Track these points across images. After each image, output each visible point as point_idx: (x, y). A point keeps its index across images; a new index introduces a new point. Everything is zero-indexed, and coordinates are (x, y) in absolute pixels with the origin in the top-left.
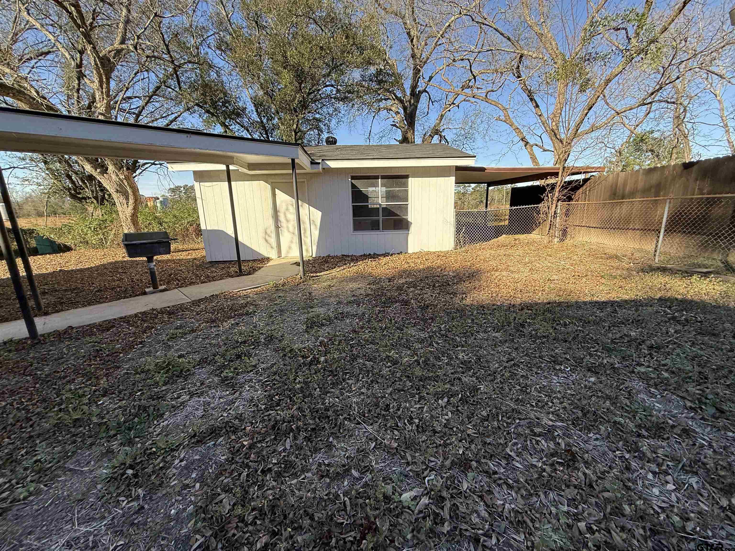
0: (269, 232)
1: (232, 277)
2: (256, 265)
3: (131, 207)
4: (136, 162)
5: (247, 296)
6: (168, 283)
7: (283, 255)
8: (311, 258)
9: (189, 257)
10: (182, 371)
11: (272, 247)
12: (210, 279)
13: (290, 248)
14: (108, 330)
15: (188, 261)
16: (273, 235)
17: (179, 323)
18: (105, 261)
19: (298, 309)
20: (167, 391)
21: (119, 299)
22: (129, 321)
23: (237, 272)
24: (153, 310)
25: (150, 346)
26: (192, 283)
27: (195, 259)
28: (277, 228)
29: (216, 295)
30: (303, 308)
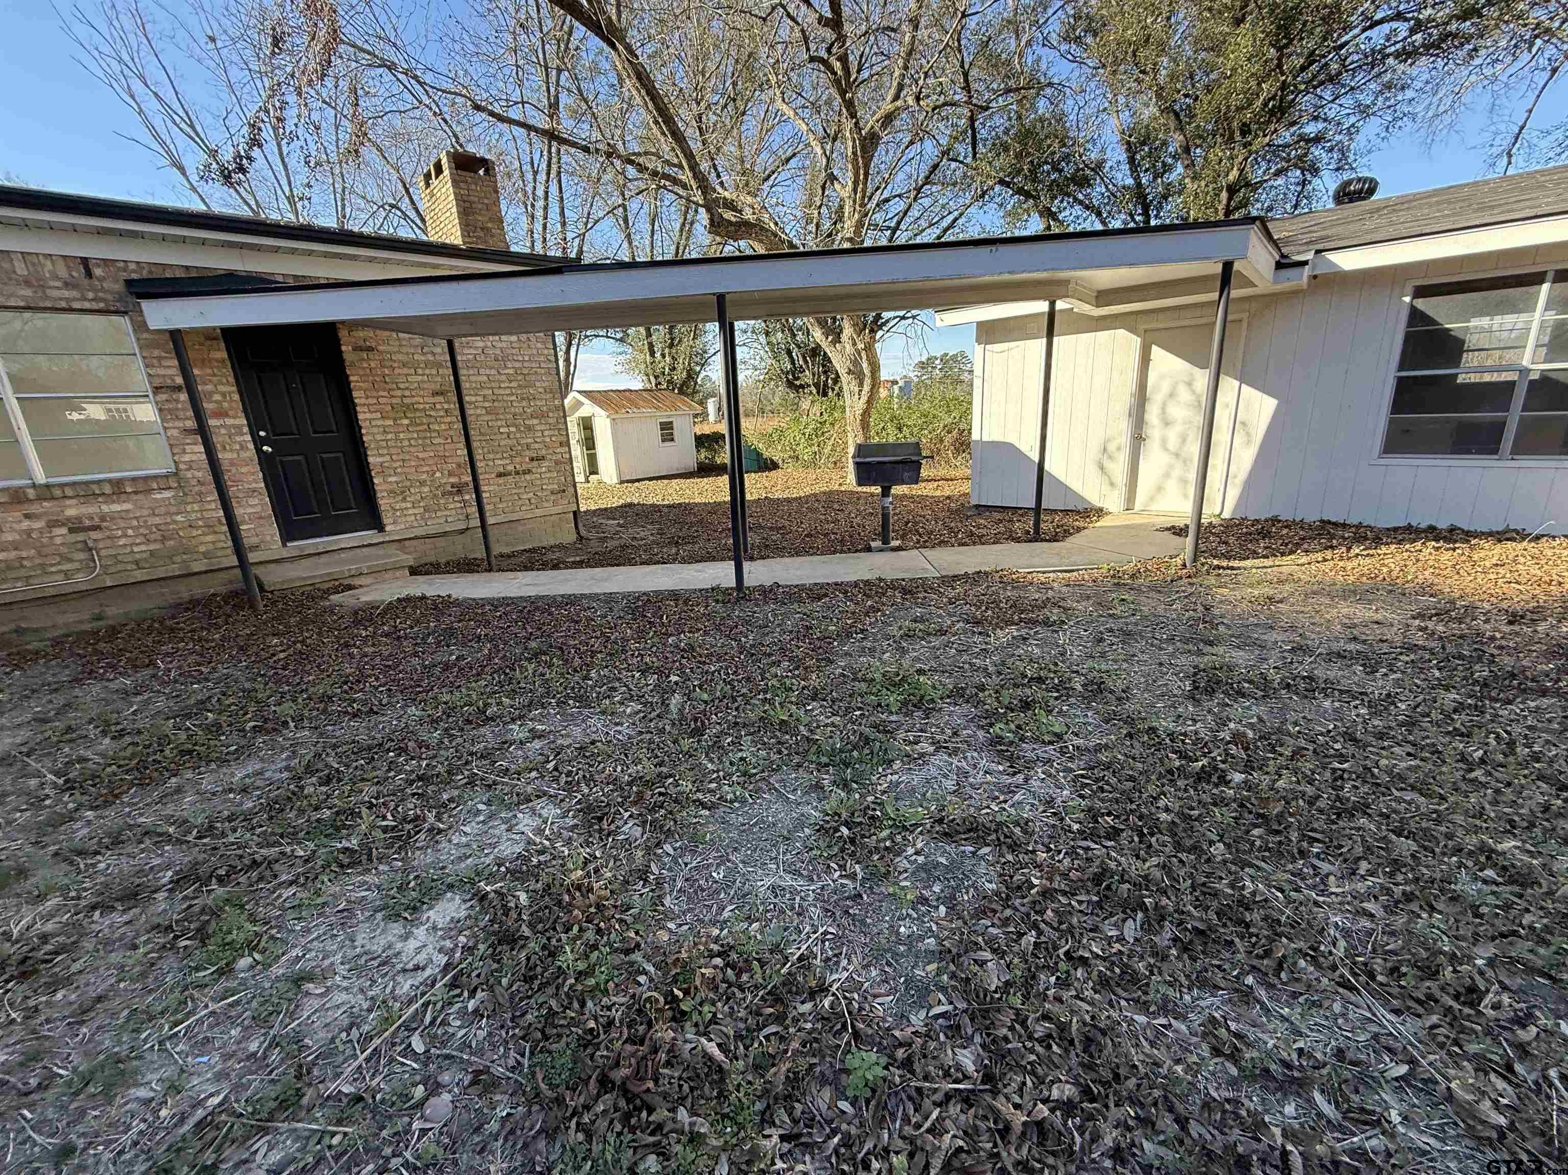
0: (1112, 447)
1: (1018, 540)
2: (1069, 520)
3: (864, 399)
4: (878, 317)
5: (1045, 586)
6: (903, 537)
7: (1138, 506)
8: (1215, 521)
9: (938, 493)
10: (922, 697)
11: (1112, 484)
12: (975, 539)
13: (1160, 489)
14: (819, 599)
15: (937, 501)
16: (1123, 458)
17: (919, 611)
18: (817, 489)
19: (1171, 639)
20: (899, 725)
21: (834, 553)
22: (846, 592)
23: (1028, 532)
24: (880, 580)
25: (875, 640)
26: (942, 543)
27: (948, 498)
28: (1138, 439)
29: (986, 573)
30: (1186, 641)
